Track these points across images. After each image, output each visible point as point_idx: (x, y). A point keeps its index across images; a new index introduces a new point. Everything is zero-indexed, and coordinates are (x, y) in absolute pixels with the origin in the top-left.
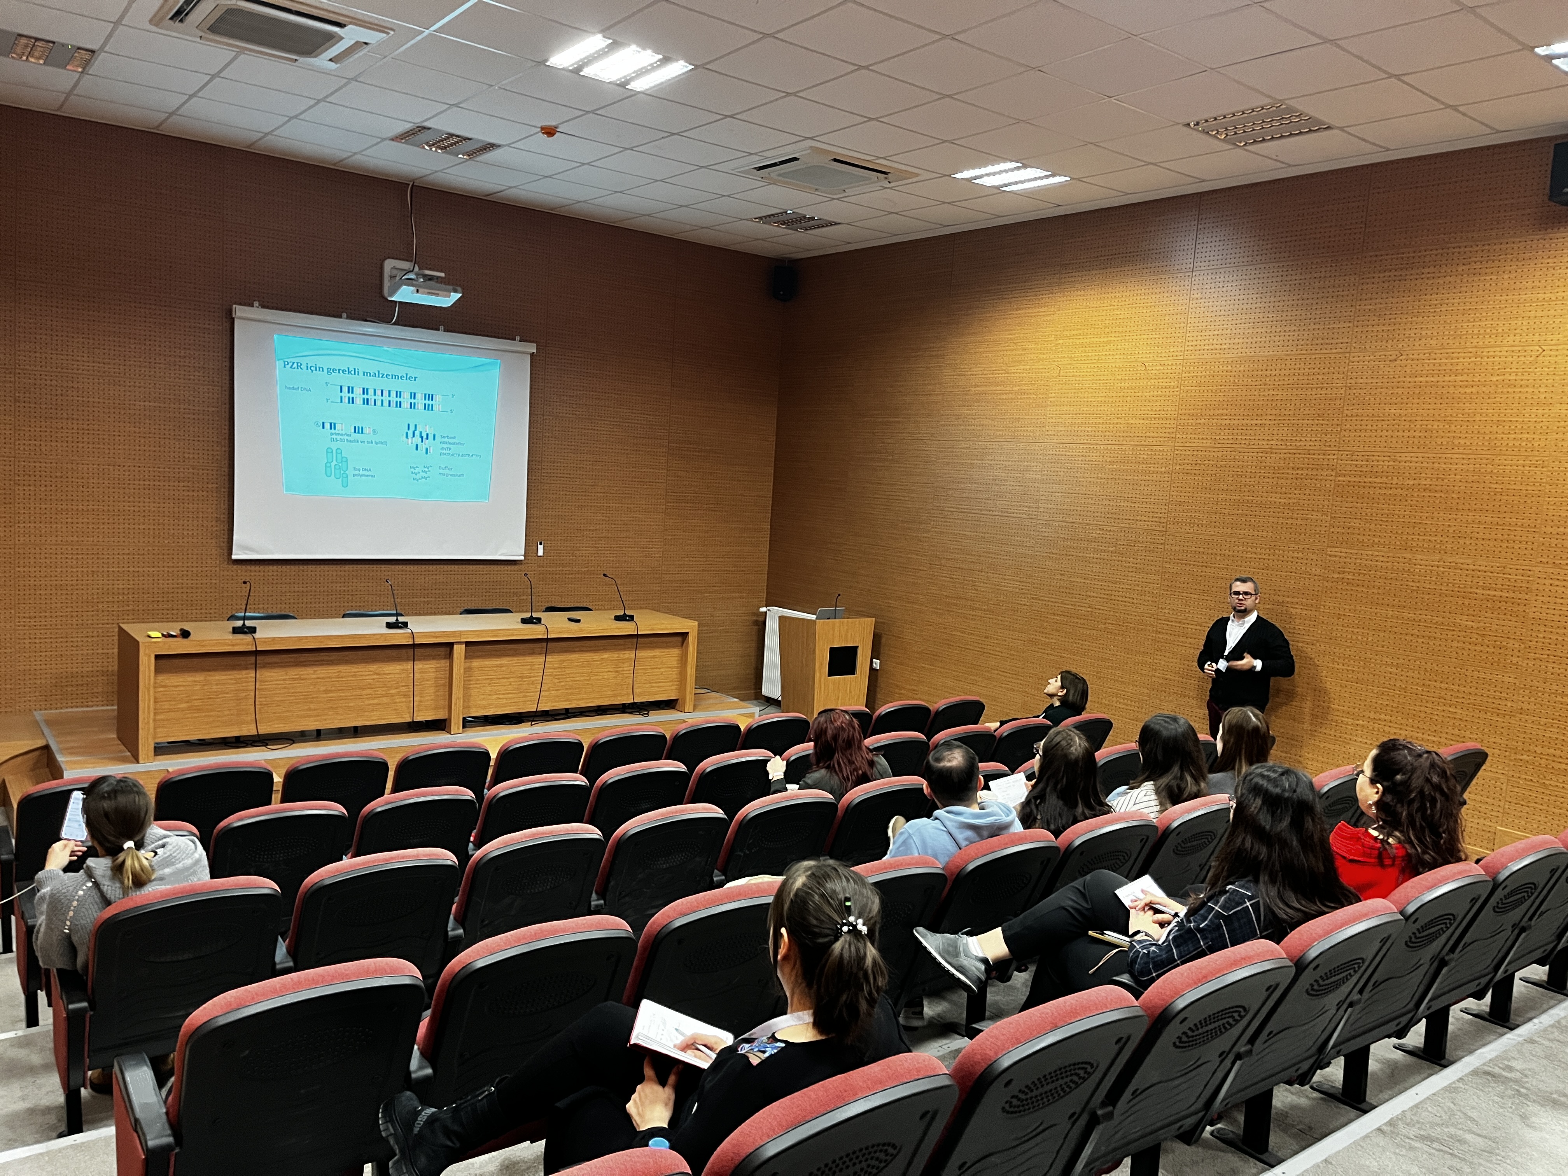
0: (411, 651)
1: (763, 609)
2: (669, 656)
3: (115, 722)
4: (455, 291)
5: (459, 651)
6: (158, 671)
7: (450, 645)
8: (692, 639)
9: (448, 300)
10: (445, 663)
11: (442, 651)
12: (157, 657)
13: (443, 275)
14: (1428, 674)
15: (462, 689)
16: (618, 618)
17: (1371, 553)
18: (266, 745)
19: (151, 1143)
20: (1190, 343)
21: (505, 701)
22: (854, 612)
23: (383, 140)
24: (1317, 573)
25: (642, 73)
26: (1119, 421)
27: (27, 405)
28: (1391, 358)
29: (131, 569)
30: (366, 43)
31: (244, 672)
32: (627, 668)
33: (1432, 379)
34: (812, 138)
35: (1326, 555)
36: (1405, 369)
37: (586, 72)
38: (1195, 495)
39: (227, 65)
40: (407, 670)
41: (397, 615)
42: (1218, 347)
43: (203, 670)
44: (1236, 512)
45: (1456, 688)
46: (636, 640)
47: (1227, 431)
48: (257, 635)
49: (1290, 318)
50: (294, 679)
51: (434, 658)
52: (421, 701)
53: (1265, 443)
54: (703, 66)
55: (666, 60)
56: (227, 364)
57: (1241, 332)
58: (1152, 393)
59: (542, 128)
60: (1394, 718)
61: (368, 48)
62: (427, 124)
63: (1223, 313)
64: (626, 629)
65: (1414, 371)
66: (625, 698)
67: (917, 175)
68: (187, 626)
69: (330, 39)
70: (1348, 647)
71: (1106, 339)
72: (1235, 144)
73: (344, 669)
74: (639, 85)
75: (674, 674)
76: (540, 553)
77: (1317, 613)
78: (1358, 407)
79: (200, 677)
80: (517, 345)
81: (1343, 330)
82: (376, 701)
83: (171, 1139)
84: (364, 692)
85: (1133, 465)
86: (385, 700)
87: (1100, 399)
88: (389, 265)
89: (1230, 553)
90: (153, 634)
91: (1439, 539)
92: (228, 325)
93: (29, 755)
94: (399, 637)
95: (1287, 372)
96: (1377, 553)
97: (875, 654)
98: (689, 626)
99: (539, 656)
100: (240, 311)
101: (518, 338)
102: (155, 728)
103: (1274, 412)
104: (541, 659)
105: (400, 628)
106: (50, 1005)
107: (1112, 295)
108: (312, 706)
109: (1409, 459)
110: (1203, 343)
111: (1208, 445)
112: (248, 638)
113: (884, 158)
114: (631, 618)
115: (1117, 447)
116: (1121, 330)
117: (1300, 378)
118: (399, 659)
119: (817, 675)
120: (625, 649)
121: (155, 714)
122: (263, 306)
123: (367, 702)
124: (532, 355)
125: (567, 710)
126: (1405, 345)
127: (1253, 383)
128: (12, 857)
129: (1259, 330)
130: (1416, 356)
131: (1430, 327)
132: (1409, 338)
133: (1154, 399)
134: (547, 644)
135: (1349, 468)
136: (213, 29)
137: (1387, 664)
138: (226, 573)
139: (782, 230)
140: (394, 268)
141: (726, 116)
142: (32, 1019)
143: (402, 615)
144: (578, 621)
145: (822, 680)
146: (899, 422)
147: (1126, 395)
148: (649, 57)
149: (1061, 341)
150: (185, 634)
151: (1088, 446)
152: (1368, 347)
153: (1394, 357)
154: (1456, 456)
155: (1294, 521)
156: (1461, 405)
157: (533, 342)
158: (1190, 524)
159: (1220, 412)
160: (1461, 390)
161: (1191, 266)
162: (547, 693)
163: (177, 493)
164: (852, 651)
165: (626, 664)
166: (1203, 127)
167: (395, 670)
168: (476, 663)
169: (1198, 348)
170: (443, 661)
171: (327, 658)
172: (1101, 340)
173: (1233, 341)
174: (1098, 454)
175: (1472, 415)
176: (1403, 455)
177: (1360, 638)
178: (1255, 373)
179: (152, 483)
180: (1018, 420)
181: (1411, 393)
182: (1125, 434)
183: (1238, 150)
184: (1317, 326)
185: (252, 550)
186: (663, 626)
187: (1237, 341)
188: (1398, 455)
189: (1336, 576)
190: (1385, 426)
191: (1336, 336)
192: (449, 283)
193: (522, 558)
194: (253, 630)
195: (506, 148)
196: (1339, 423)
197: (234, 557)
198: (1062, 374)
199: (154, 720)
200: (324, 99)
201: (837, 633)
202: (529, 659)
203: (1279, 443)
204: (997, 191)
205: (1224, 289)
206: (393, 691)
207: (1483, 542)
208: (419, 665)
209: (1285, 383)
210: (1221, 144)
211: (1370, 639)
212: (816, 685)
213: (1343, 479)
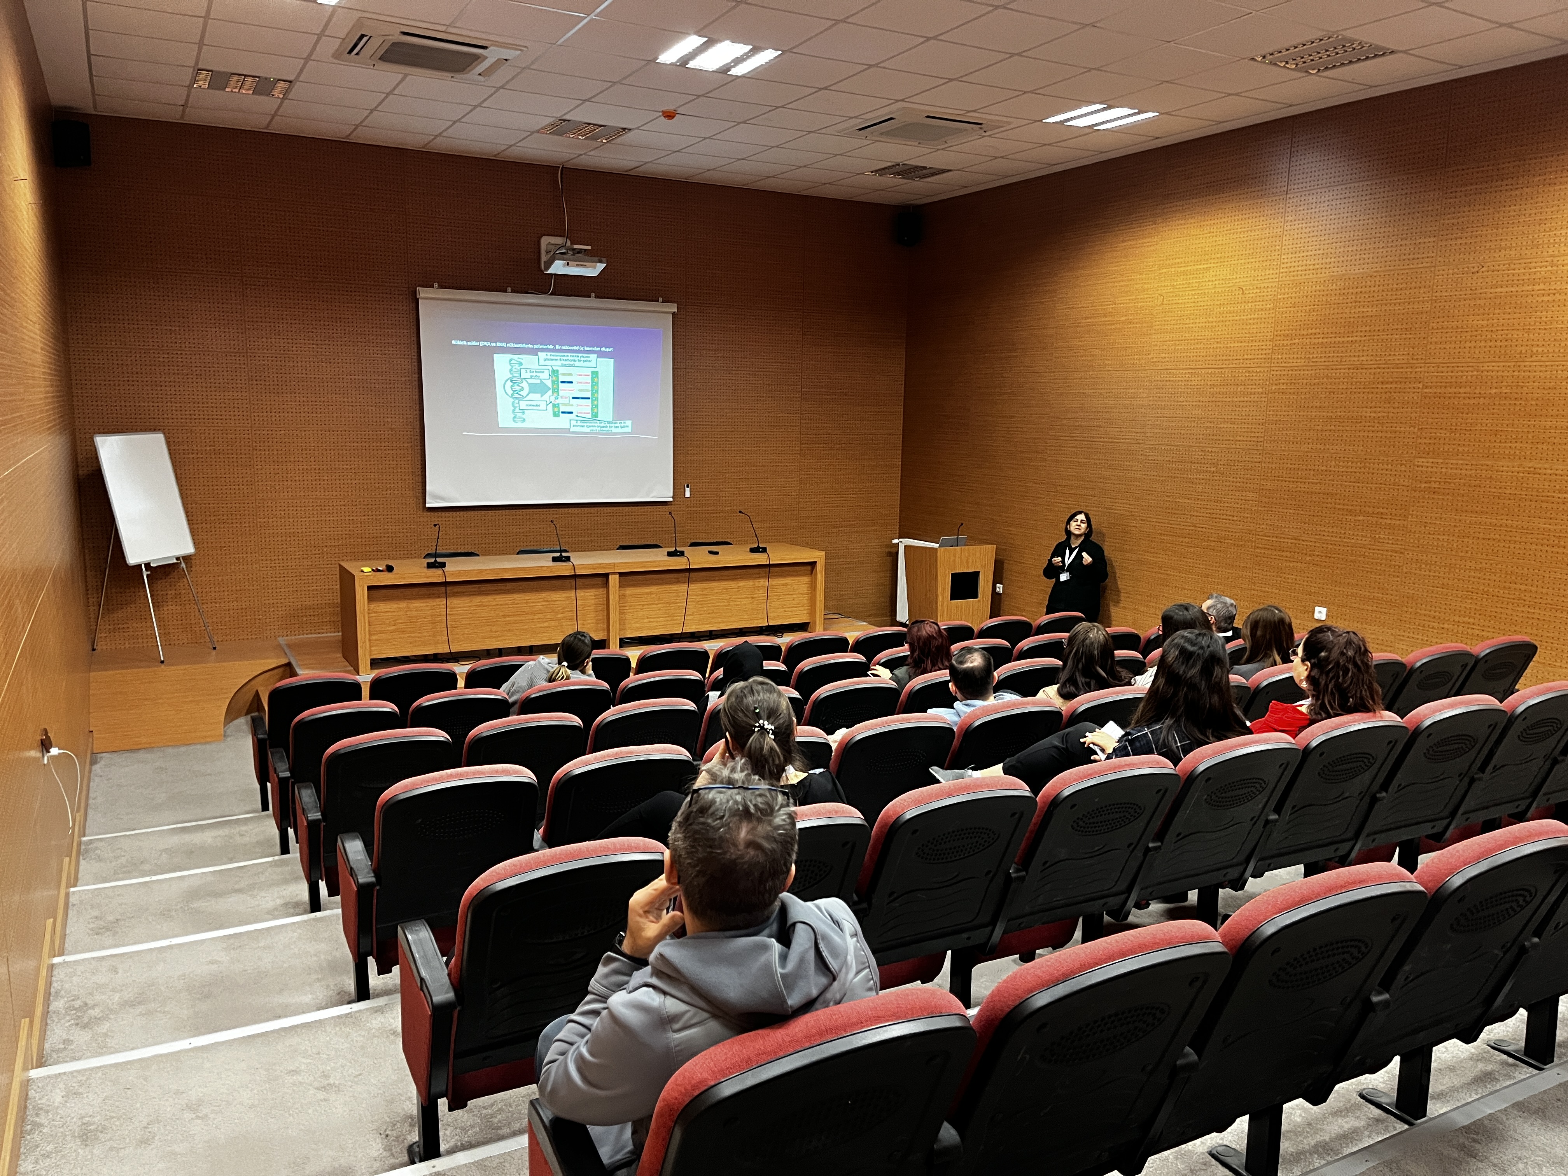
0: (573, 581)
1: (895, 541)
2: (799, 584)
3: (340, 645)
4: (601, 262)
5: (614, 580)
6: (370, 599)
7: (606, 576)
8: (819, 567)
9: (594, 270)
10: (602, 591)
11: (599, 581)
12: (370, 588)
13: (589, 248)
14: (1508, 577)
15: (617, 614)
16: (753, 550)
17: (1455, 462)
18: (458, 662)
19: (361, 881)
20: (1285, 265)
21: (656, 624)
22: (975, 540)
23: (532, 133)
24: (1406, 483)
25: (738, 61)
26: (1219, 345)
27: (259, 383)
28: (1473, 270)
29: (348, 518)
30: (506, 60)
31: (438, 600)
32: (762, 593)
33: (1512, 289)
34: (903, 100)
35: (1414, 465)
36: (1487, 280)
37: (692, 64)
38: (1291, 413)
39: (398, 85)
40: (570, 597)
41: (561, 551)
42: (1311, 267)
43: (405, 598)
44: (1328, 427)
45: (1534, 589)
46: (769, 569)
47: (1320, 350)
48: (447, 569)
49: (1378, 235)
50: (479, 606)
51: (593, 586)
52: (583, 624)
53: (1356, 359)
54: (790, 51)
55: (755, 50)
56: (415, 338)
57: (1333, 251)
58: (1249, 316)
59: (663, 112)
60: (1477, 620)
61: (508, 63)
62: (567, 117)
63: (1316, 233)
64: (760, 559)
65: (1494, 282)
66: (760, 621)
67: (1009, 123)
68: (391, 563)
69: (476, 59)
70: (1434, 554)
71: (1205, 266)
72: (1307, 72)
73: (518, 597)
74: (739, 71)
75: (805, 600)
76: (688, 495)
77: (1405, 523)
78: (1443, 320)
79: (403, 604)
80: (659, 306)
81: (1429, 244)
82: (546, 624)
83: (374, 879)
84: (536, 617)
85: (1232, 387)
86: (553, 623)
87: (1201, 325)
88: (545, 241)
89: (1323, 468)
90: (366, 569)
91: (1518, 445)
92: (414, 305)
93: (276, 671)
94: (563, 569)
95: (1376, 289)
96: (1461, 462)
97: (998, 578)
98: (817, 556)
99: (682, 585)
100: (423, 293)
101: (660, 299)
102: (370, 647)
103: (1363, 329)
104: (685, 587)
105: (564, 561)
106: (297, 842)
107: (1212, 222)
108: (494, 629)
109: (1491, 368)
110: (1296, 264)
111: (1303, 364)
112: (439, 572)
113: (974, 111)
114: (764, 550)
115: (1217, 371)
116: (1219, 256)
117: (1389, 293)
118: (563, 588)
119: (940, 598)
120: (759, 578)
121: (370, 635)
122: (441, 287)
123: (539, 625)
124: (673, 314)
125: (711, 632)
126: (1487, 257)
127: (1345, 301)
128: (266, 736)
129: (1350, 249)
130: (1497, 268)
131: (1509, 238)
132: (1490, 249)
133: (1251, 321)
134: (689, 574)
135: (1434, 379)
136: (383, 58)
137: (1470, 569)
138: (422, 519)
139: (898, 180)
140: (549, 244)
141: (821, 89)
142: (285, 849)
143: (566, 551)
144: (717, 553)
145: (945, 604)
146: (1016, 357)
147: (1224, 319)
148: (742, 49)
149: (1165, 270)
150: (390, 569)
151: (1190, 371)
152: (1451, 260)
153: (1476, 269)
154: (1534, 364)
155: (1384, 434)
156: (1539, 313)
157: (674, 302)
158: (1285, 441)
159: (1314, 331)
160: (1538, 299)
161: (1285, 189)
162: (691, 617)
163: (380, 452)
164: (974, 577)
165: (761, 591)
166: (1272, 58)
167: (560, 598)
168: (629, 591)
169: (1292, 269)
170: (601, 590)
171: (503, 588)
172: (1201, 267)
173: (1325, 261)
174: (1199, 378)
175: (1549, 323)
176: (1485, 365)
177: (1445, 544)
178: (1346, 291)
179: (359, 445)
180: (1125, 349)
181: (1492, 304)
182: (1224, 358)
183: (1311, 77)
184: (1403, 242)
185: (443, 499)
186: (793, 557)
187: (1328, 260)
188: (1481, 365)
189: (1423, 485)
190: (1468, 337)
191: (1421, 251)
192: (593, 256)
193: (671, 499)
194: (443, 565)
195: (636, 131)
196: (1425, 336)
197: (428, 505)
198: (1165, 302)
199: (370, 640)
200: (479, 105)
201: (958, 560)
202: (674, 587)
203: (1369, 358)
204: (1091, 130)
205: (1317, 210)
206: (560, 616)
207: (1560, 447)
208: (581, 593)
209: (1374, 299)
210: (1293, 72)
211: (1455, 545)
212: (939, 608)
213: (1430, 390)
